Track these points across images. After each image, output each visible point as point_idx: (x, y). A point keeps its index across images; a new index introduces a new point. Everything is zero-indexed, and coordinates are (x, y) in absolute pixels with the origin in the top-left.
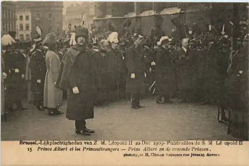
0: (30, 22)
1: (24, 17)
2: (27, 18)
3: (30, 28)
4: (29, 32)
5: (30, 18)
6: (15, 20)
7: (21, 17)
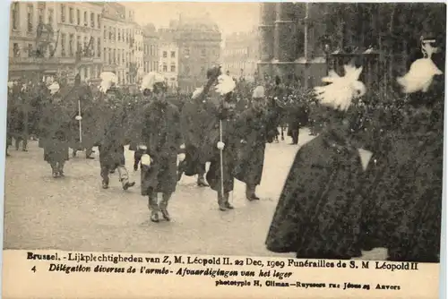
0: (176, 60)
1: (169, 54)
2: (173, 54)
3: (177, 69)
4: (175, 75)
5: (177, 54)
6: (158, 57)
7: (165, 54)
